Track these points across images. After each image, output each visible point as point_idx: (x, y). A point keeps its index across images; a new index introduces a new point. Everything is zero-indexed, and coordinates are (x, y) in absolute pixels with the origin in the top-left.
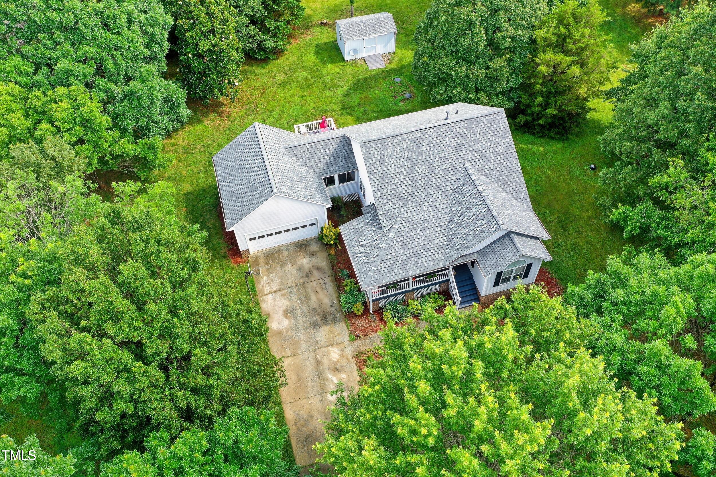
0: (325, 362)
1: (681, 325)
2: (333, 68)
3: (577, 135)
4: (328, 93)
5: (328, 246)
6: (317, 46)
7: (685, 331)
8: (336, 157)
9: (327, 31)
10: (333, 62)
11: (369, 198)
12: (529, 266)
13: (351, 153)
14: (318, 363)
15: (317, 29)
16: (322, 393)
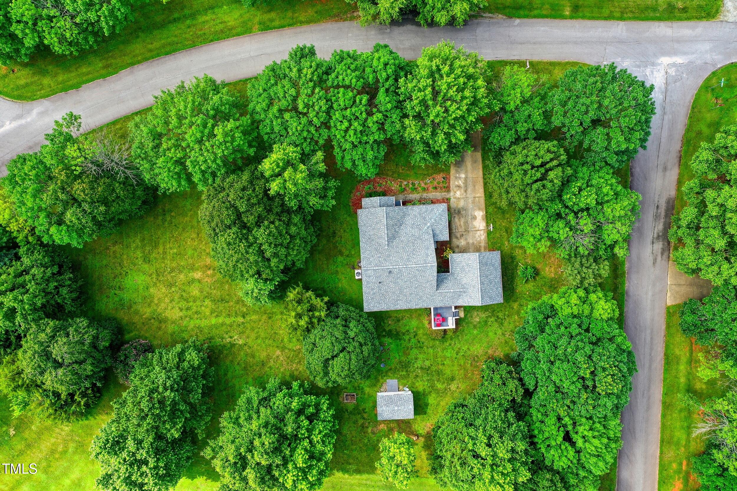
0: (462, 191)
14: (466, 191)
16: (466, 178)
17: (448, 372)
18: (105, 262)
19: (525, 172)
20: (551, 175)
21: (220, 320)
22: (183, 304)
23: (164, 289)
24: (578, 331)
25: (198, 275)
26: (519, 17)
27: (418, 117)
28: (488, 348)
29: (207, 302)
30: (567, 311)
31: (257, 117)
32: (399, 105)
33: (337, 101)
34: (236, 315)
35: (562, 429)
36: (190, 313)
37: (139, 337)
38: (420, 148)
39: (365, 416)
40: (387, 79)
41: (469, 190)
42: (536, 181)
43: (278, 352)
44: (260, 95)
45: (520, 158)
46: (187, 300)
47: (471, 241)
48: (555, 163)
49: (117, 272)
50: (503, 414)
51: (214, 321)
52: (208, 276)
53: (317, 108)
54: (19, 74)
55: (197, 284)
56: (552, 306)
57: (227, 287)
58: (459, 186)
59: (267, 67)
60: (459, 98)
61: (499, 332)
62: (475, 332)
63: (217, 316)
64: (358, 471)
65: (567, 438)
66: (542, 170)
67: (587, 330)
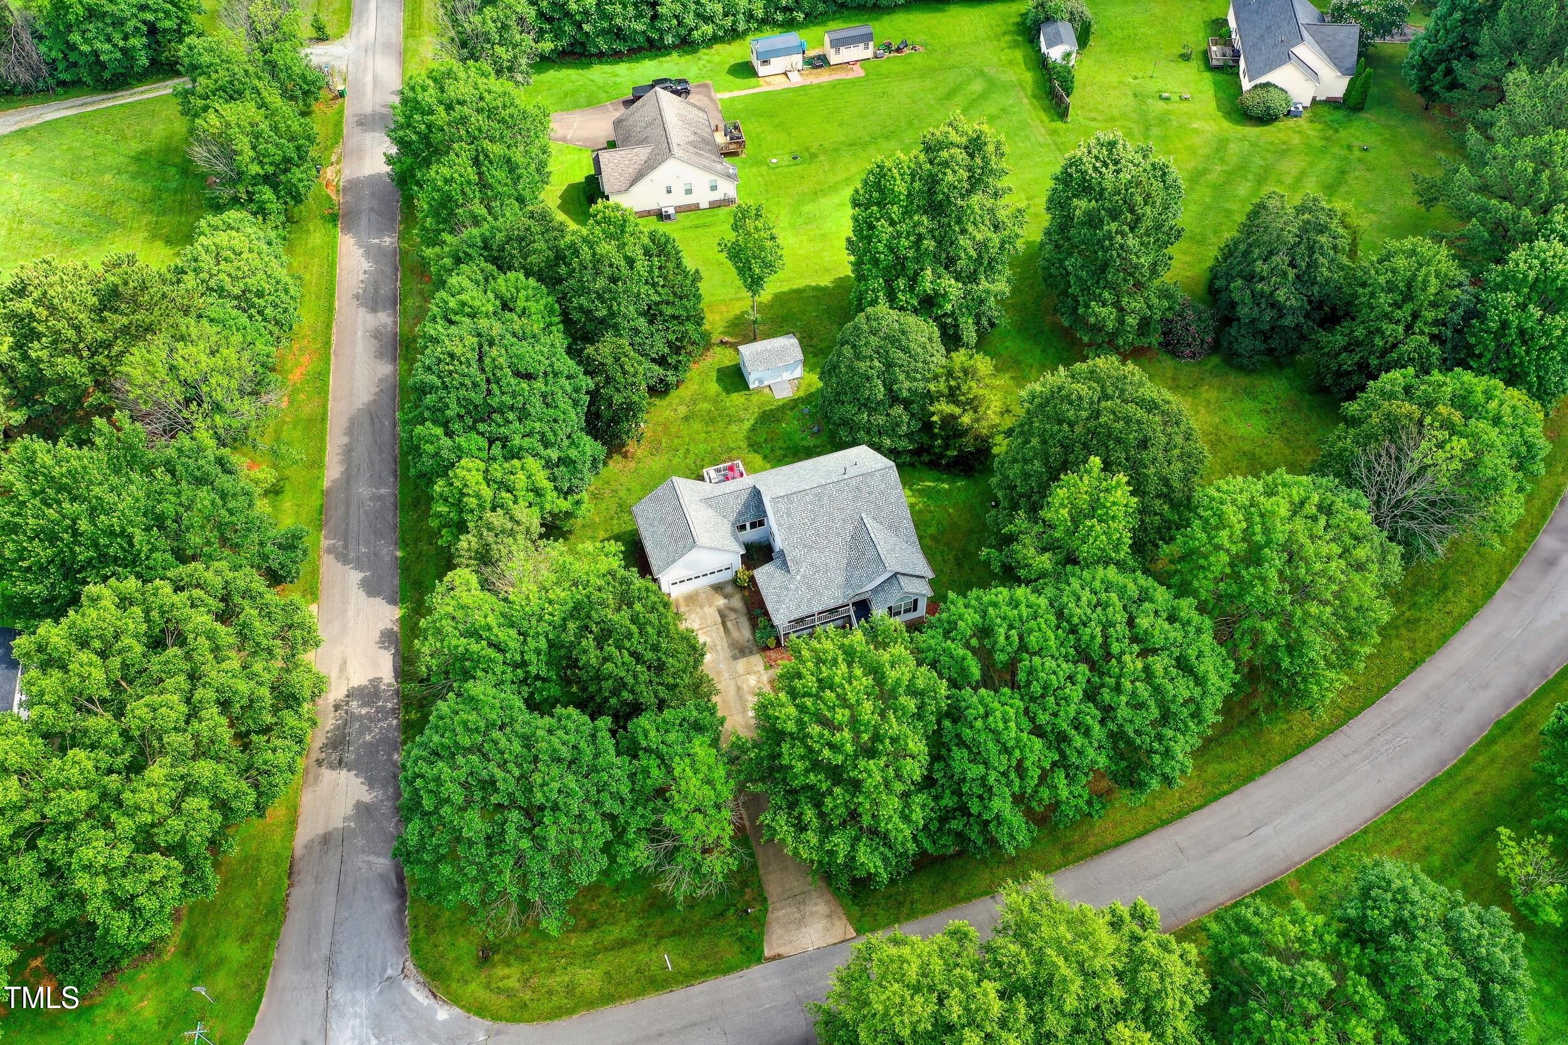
0: (745, 687)
1: (969, 633)
2: (737, 398)
3: (981, 473)
4: (734, 428)
5: (742, 588)
6: (719, 370)
7: (971, 637)
8: (746, 506)
9: (729, 352)
10: (737, 391)
11: (779, 544)
12: (916, 601)
13: (760, 502)
14: (739, 689)
15: (718, 350)
16: (744, 710)
47: (706, 609)
50: (615, 308)
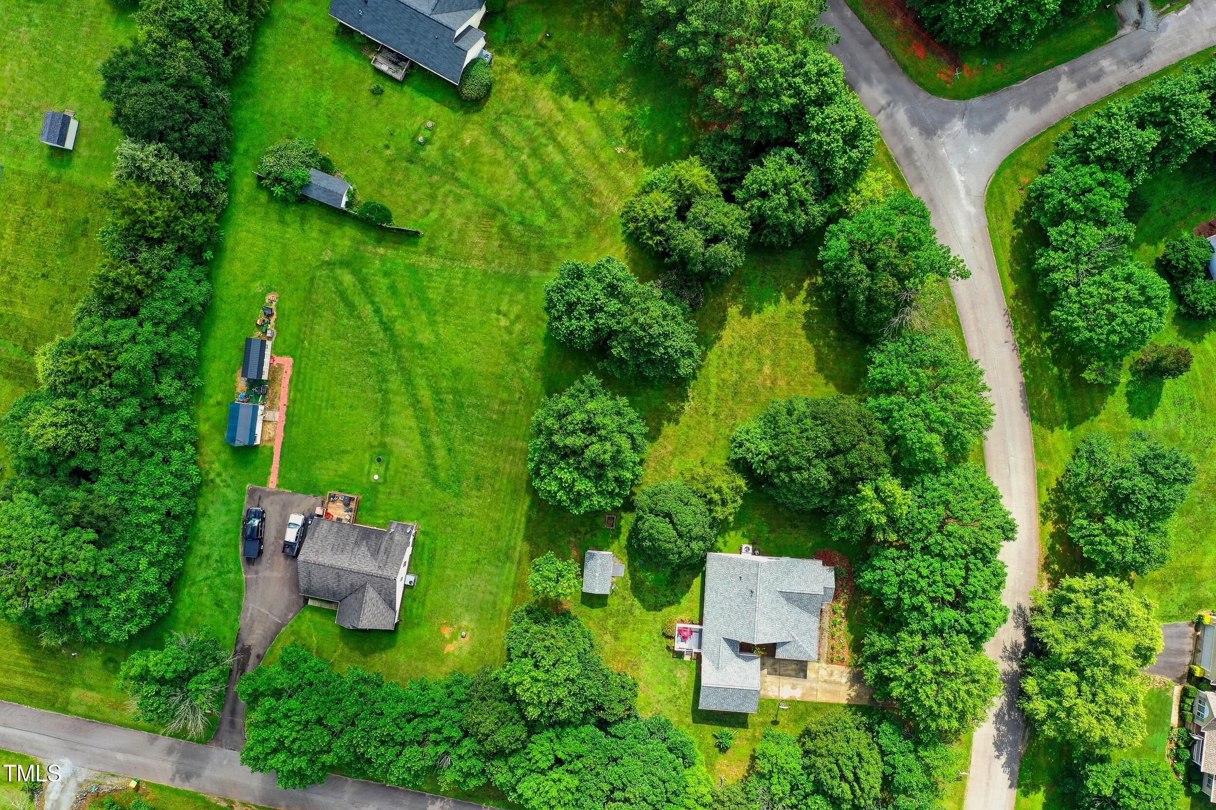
2: (613, 603)
4: (636, 612)
6: (582, 604)
11: (769, 641)
17: (624, 634)
18: (793, 268)
19: (850, 758)
20: (846, 787)
21: (714, 389)
22: (737, 349)
23: (755, 330)
24: (670, 790)
25: (767, 369)
26: (1020, 770)
27: (923, 650)
28: (645, 683)
29: (735, 376)
30: (690, 780)
31: (943, 473)
32: (938, 631)
33: (952, 566)
34: (717, 407)
35: (569, 759)
36: (726, 356)
37: (706, 298)
38: (888, 645)
39: (588, 536)
40: (968, 622)
41: (825, 685)
42: (841, 771)
43: (670, 448)
44: (967, 479)
45: (866, 753)
46: (740, 354)
48: (858, 792)
49: (781, 280)
51: (714, 381)
52: (765, 380)
53: (946, 544)
54: (1017, 195)
55: (757, 367)
56: (693, 764)
57: (750, 400)
58: (831, 674)
59: (996, 489)
60: (940, 699)
61: (662, 698)
62: (665, 671)
63: (719, 386)
64: (529, 520)
65: (559, 762)
66: (851, 777)
67: (668, 801)
